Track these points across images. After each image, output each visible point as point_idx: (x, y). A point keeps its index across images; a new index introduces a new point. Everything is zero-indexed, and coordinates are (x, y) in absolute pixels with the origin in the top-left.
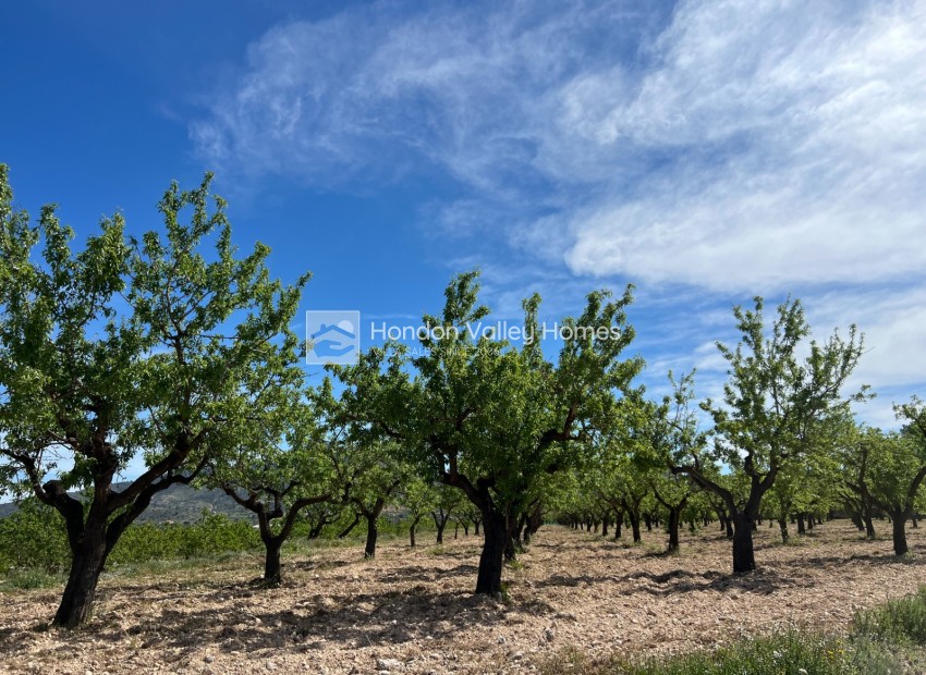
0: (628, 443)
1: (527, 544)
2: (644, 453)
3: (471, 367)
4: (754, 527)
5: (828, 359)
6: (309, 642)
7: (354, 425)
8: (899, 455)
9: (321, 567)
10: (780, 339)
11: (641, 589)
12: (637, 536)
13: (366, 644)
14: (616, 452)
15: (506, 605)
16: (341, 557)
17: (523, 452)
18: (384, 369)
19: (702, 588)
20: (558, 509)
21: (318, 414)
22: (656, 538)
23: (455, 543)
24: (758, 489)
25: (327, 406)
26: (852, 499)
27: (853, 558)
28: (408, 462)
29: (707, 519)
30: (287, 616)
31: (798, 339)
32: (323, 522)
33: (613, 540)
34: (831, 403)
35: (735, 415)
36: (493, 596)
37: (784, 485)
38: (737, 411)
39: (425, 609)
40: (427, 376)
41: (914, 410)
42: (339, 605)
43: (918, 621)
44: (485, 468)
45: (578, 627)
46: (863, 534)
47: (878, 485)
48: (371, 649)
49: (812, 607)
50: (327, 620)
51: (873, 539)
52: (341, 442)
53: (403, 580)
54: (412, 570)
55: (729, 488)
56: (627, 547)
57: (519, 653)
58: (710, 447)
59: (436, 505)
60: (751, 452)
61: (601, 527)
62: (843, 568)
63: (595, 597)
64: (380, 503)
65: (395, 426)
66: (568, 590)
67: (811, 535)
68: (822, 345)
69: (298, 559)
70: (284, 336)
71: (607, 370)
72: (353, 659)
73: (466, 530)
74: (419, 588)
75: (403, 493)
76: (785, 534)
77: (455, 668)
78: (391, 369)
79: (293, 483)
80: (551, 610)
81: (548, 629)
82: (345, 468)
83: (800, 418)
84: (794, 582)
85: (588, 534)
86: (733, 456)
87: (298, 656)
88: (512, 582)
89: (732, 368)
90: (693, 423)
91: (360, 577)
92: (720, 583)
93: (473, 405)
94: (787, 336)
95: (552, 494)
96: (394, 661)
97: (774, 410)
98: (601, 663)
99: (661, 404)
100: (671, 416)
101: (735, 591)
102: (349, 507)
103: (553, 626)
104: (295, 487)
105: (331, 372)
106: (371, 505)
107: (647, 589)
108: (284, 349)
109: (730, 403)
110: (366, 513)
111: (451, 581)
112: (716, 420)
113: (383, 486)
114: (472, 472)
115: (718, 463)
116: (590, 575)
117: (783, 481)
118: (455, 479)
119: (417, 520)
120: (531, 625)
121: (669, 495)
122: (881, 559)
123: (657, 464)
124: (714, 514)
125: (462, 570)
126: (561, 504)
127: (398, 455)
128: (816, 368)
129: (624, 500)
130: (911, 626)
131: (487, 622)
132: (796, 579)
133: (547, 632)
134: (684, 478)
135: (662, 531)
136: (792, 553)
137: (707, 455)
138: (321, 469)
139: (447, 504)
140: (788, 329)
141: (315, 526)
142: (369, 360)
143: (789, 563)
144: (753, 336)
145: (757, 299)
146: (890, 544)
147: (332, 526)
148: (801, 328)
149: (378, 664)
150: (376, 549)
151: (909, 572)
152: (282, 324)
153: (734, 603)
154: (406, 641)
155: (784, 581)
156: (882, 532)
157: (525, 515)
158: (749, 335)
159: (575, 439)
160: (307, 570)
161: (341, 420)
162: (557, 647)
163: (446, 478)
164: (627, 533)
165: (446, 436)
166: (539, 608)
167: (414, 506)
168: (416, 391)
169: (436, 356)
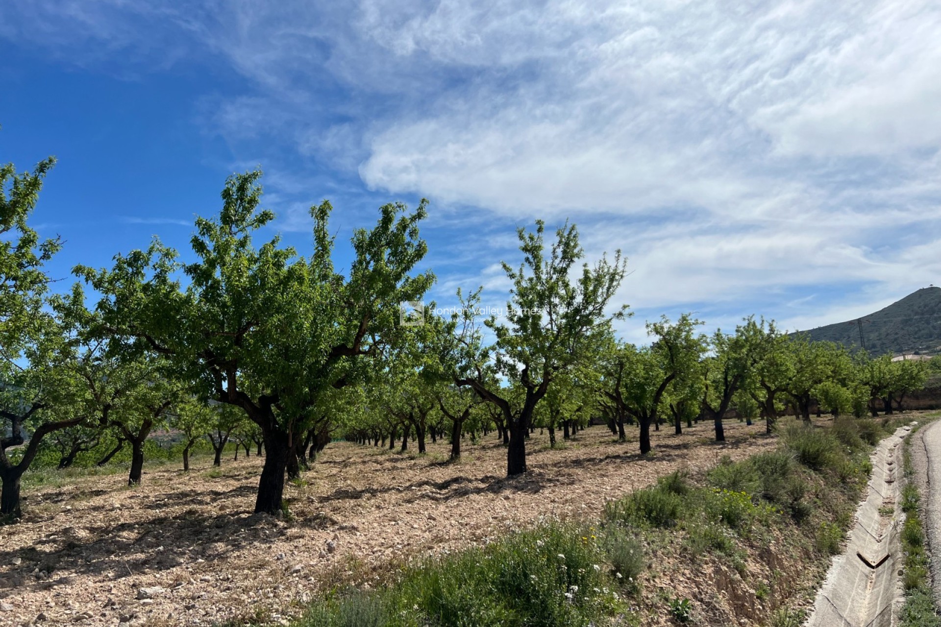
0: (417, 357)
1: (313, 461)
2: (431, 366)
3: (254, 277)
4: (527, 435)
5: (596, 280)
6: (56, 578)
7: (113, 339)
8: (648, 367)
9: (74, 497)
10: (557, 261)
11: (423, 496)
12: (422, 448)
13: (127, 574)
14: (405, 366)
15: (287, 522)
16: (100, 486)
17: (310, 367)
18: (148, 275)
19: (478, 491)
20: (345, 425)
21: (67, 327)
22: (440, 448)
23: (235, 464)
24: (532, 399)
25: (79, 318)
26: (609, 407)
27: (607, 457)
28: (178, 378)
29: (487, 429)
30: (28, 553)
31: (572, 261)
32: (77, 448)
33: (399, 453)
34: (597, 321)
35: (515, 330)
36: (273, 514)
37: (555, 395)
38: (517, 327)
39: (197, 533)
40: (200, 285)
41: (662, 328)
42: (95, 537)
43: (656, 506)
44: (268, 385)
45: (360, 537)
46: (616, 438)
47: (630, 393)
48: (131, 579)
49: (572, 501)
50: (79, 554)
51: (624, 441)
52: (97, 359)
53: (173, 505)
54: (184, 495)
55: (507, 399)
56: (412, 458)
57: (298, 567)
58: (492, 361)
59: (214, 426)
60: (527, 366)
61: (388, 442)
62: (599, 467)
63: (378, 507)
64: (148, 426)
65: (164, 342)
66: (352, 502)
67: (574, 440)
68: (591, 268)
69: (45, 491)
70: (21, 234)
71: (399, 285)
72: (110, 590)
73: (248, 451)
74: (191, 512)
75: (175, 415)
76: (552, 439)
77: (228, 589)
78: (157, 276)
79: (36, 406)
80: (334, 523)
81: (330, 541)
82: (103, 389)
83: (570, 334)
84: (558, 480)
85: (375, 449)
86: (513, 368)
87: (40, 595)
88: (294, 499)
89: (515, 288)
90: (478, 338)
91: (122, 505)
92: (495, 486)
93: (256, 317)
94: (563, 258)
95: (340, 409)
96: (158, 589)
97: (549, 326)
98: (380, 567)
99: (449, 320)
100: (458, 332)
101: (507, 492)
102: (108, 431)
103: (335, 537)
104: (40, 410)
105: (83, 277)
106: (137, 429)
107: (428, 496)
108: (20, 248)
109: (511, 319)
110: (130, 437)
111: (228, 502)
112: (499, 336)
113: (151, 408)
114: (253, 389)
115: (499, 376)
116: (375, 487)
117: (553, 392)
118: (233, 397)
119: (192, 442)
120: (313, 539)
121: (453, 407)
122: (629, 457)
123: (443, 378)
124: (493, 425)
125: (241, 491)
126: (350, 420)
127: (168, 373)
128: (586, 289)
129: (411, 414)
130: (651, 511)
131: (266, 540)
132: (560, 478)
133: (329, 544)
134: (467, 390)
135: (446, 442)
136: (558, 456)
137: (489, 367)
138: (73, 389)
139: (227, 422)
140: (564, 252)
141: (66, 454)
142: (130, 265)
143: (555, 465)
144: (535, 257)
145: (539, 222)
146: (637, 445)
147: (89, 454)
148: (576, 251)
149: (139, 593)
150: (143, 476)
151: (650, 467)
152: (16, 218)
153: (506, 503)
154: (174, 566)
155: (550, 481)
156: (631, 435)
157: (311, 433)
158: (530, 257)
159: (365, 353)
160: (56, 502)
161: (97, 333)
162: (338, 557)
163: (224, 397)
164: (413, 446)
165: (223, 351)
166: (322, 522)
167: (188, 429)
168: (187, 301)
169: (212, 264)
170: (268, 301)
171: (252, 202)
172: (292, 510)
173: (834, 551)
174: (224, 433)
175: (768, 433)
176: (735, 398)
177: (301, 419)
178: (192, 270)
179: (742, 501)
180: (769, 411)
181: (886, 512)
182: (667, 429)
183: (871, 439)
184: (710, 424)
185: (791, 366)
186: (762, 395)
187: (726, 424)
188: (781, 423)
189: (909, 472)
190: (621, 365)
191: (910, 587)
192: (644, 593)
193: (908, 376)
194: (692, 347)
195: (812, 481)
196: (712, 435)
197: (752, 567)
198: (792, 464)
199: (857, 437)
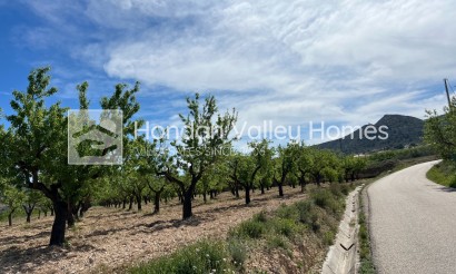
0: (136, 161)
1: (82, 217)
2: (143, 166)
3: (46, 122)
4: (193, 198)
5: (224, 122)
8: (249, 163)
10: (206, 113)
11: (140, 231)
12: (140, 207)
14: (130, 166)
15: (67, 249)
17: (79, 169)
19: (168, 227)
20: (99, 198)
22: (149, 207)
23: (38, 221)
24: (195, 180)
26: (231, 182)
27: (231, 206)
28: (4, 176)
29: (173, 196)
31: (213, 113)
33: (128, 210)
34: (225, 142)
35: (186, 147)
36: (60, 245)
37: (205, 178)
38: (187, 145)
39: (16, 258)
40: (16, 126)
41: (255, 144)
43: (252, 228)
44: (55, 179)
45: (107, 254)
46: (235, 197)
47: (241, 175)
51: (238, 198)
53: (3, 244)
54: (9, 238)
55: (182, 181)
56: (134, 213)
58: (175, 163)
59: (26, 201)
60: (192, 164)
61: (122, 205)
62: (227, 211)
63: (117, 238)
66: (103, 237)
67: (215, 199)
68: (222, 116)
71: (125, 125)
73: (46, 213)
74: (13, 248)
76: (205, 199)
80: (93, 248)
81: (90, 257)
84: (207, 219)
85: (115, 209)
86: (186, 165)
88: (71, 237)
90: (168, 151)
92: (177, 224)
93: (48, 143)
94: (209, 112)
95: (96, 190)
97: (203, 145)
98: (117, 268)
99: (152, 143)
100: (157, 149)
101: (183, 226)
103: (94, 255)
107: (143, 231)
109: (184, 142)
111: (34, 241)
112: (178, 150)
114: (47, 180)
115: (178, 169)
116: (115, 228)
117: (205, 176)
118: (36, 186)
119: (13, 210)
120: (81, 257)
121: (155, 186)
122: (240, 206)
123: (150, 172)
124: (176, 194)
125: (41, 235)
126: (101, 195)
128: (220, 126)
129: (134, 190)
130: (250, 231)
131: (56, 259)
133: (90, 259)
134: (162, 177)
135: (152, 203)
136: (207, 207)
137: (173, 166)
139: (33, 199)
140: (209, 109)
143: (206, 211)
144: (195, 111)
145: (197, 94)
146: (244, 200)
148: (214, 108)
151: (250, 210)
153: (182, 231)
155: (203, 219)
156: (242, 195)
157: (80, 202)
158: (193, 111)
162: (95, 265)
163: (30, 186)
164: (135, 206)
165: (30, 161)
166: (86, 248)
167: (11, 204)
168: (9, 135)
169: (23, 115)
170: (55, 134)
171: (45, 82)
172: (70, 243)
173: (331, 244)
174: (32, 205)
175: (302, 192)
176: (288, 176)
177: (75, 195)
178: (11, 118)
179: (290, 224)
180: (303, 182)
181: (352, 225)
182: (258, 192)
183: (346, 192)
184: (277, 189)
185: (311, 160)
186: (299, 174)
187: (284, 188)
188: (308, 187)
189: (361, 207)
190: (236, 162)
191: (362, 257)
192: (247, 270)
193: (360, 164)
194: (268, 153)
195: (321, 213)
196: (278, 193)
197: (295, 253)
198: (312, 205)
199: (339, 192)
